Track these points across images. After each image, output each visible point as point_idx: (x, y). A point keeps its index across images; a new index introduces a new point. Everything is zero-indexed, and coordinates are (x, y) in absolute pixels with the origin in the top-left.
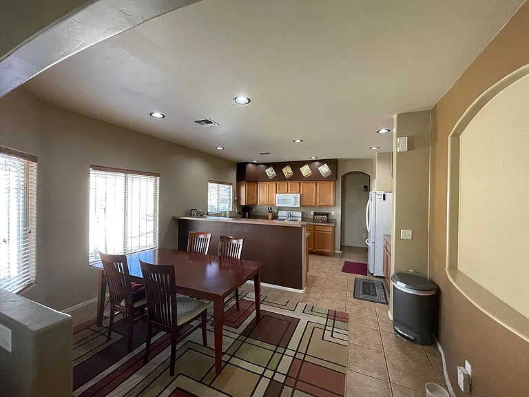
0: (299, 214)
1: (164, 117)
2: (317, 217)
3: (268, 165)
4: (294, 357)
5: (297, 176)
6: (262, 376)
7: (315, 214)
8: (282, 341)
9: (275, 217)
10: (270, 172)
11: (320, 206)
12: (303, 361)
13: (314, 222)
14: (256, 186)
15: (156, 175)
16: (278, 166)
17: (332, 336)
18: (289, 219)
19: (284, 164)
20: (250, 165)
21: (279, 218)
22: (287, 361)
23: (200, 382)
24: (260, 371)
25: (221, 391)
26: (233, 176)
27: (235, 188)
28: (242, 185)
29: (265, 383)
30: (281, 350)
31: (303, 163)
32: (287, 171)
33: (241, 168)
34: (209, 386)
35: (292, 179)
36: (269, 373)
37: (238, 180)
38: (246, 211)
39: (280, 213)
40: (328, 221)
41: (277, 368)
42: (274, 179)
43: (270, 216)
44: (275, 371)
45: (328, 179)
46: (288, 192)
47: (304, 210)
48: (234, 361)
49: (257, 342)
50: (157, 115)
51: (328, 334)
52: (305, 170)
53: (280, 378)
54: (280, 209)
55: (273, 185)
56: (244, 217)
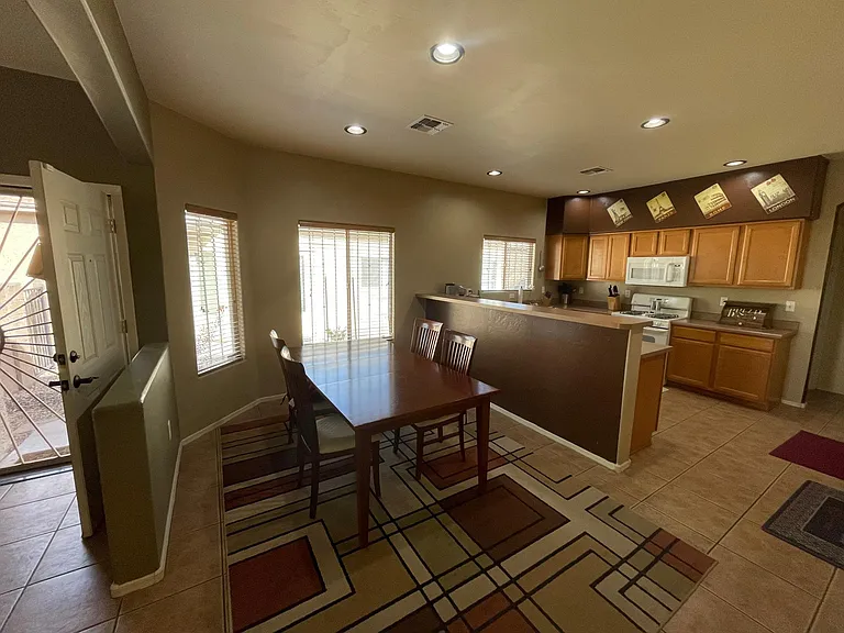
0: (685, 303)
1: (365, 131)
2: (732, 313)
3: (614, 196)
4: (499, 589)
5: (686, 216)
6: (420, 587)
7: (729, 305)
8: (499, 547)
9: (625, 306)
10: (618, 211)
11: (746, 287)
12: (514, 606)
13: (720, 323)
14: (585, 242)
15: (390, 230)
16: (637, 197)
17: (622, 591)
18: (656, 312)
19: (652, 191)
20: (576, 200)
21: (634, 309)
22: (480, 588)
23: (334, 545)
24: (423, 576)
25: (346, 574)
26: (539, 224)
27: (543, 250)
28: (556, 241)
29: (415, 602)
30: (485, 561)
31: (704, 182)
32: (660, 206)
33: (555, 208)
34: (339, 557)
35: (669, 222)
36: (433, 591)
37: (549, 233)
38: (565, 291)
39: (637, 299)
40: (769, 324)
41: (453, 590)
42: (627, 226)
43: (612, 303)
44: (446, 594)
45: (782, 214)
46: (656, 254)
47: (698, 294)
48: (398, 539)
49: (454, 527)
50: (356, 130)
51: (615, 581)
52: (710, 199)
53: (445, 611)
54: (637, 289)
55: (622, 240)
56: (558, 303)
